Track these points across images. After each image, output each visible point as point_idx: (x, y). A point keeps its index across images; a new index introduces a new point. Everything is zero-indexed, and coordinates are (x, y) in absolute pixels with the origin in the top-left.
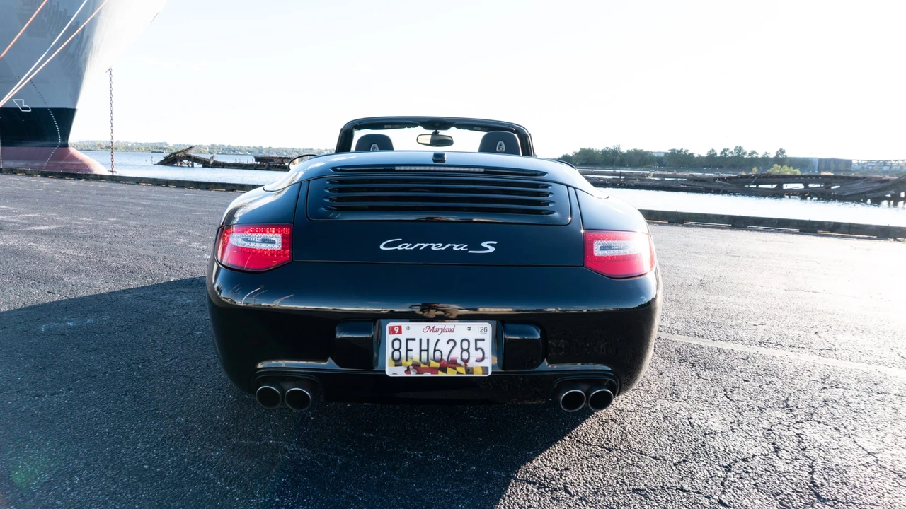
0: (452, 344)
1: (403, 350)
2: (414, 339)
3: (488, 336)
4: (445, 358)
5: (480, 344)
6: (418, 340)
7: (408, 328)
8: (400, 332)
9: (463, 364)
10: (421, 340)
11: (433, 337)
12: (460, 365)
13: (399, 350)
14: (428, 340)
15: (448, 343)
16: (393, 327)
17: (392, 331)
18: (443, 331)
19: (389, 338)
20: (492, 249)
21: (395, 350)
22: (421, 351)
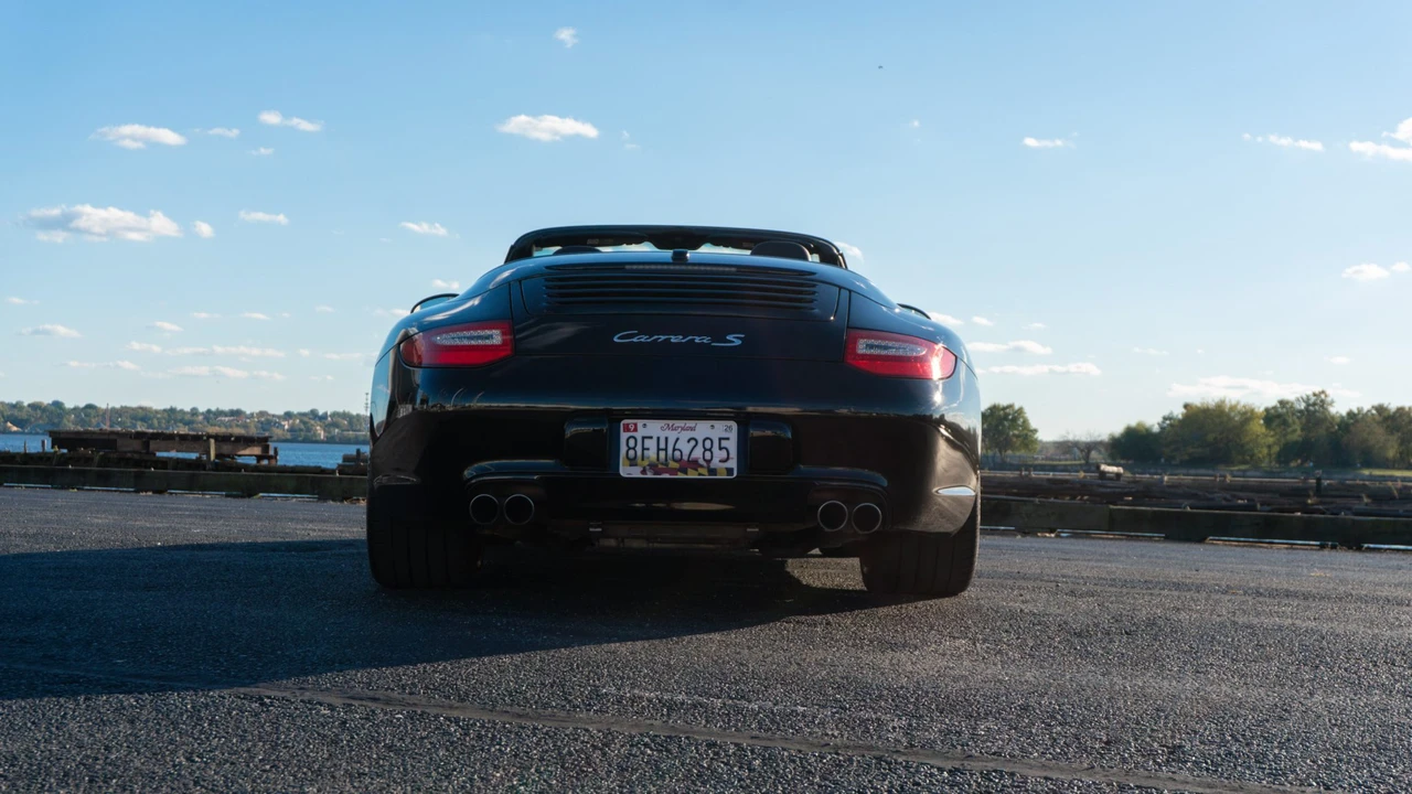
0: (693, 443)
1: (639, 449)
2: (651, 438)
3: (733, 435)
4: (685, 458)
5: (724, 443)
6: (655, 439)
7: (645, 425)
8: (636, 430)
9: (704, 464)
10: (658, 438)
11: (672, 436)
12: (702, 466)
13: (634, 448)
14: (666, 439)
15: (689, 441)
16: (628, 425)
17: (627, 429)
18: (683, 429)
19: (624, 436)
20: (738, 342)
21: (630, 449)
22: (659, 449)
